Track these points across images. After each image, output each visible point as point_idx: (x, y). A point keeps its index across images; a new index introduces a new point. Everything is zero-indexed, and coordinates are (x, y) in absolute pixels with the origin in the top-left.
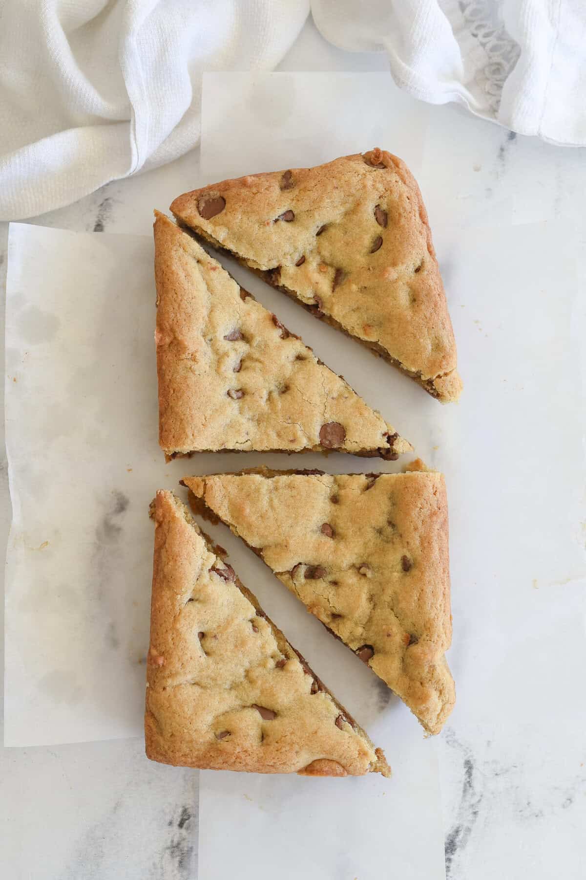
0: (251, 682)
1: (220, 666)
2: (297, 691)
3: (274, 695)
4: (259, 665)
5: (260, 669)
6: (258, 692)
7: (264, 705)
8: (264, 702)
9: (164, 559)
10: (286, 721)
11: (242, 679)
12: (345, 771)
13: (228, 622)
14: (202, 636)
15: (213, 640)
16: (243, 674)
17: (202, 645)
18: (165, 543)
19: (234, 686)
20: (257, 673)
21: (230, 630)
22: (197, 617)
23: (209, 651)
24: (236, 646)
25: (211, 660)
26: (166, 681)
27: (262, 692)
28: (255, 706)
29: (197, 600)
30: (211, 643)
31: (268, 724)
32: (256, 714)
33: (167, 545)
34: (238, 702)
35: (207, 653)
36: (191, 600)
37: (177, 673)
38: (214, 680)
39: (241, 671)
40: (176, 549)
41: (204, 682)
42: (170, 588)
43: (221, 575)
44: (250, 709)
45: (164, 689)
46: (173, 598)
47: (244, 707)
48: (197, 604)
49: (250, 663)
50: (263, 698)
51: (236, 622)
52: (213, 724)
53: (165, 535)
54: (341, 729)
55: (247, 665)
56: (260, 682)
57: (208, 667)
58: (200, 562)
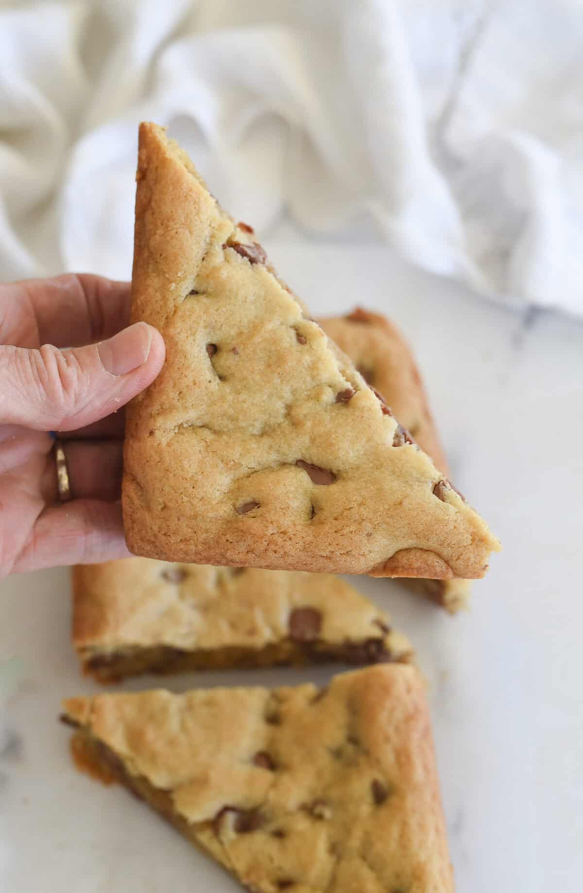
0: (296, 424)
1: (242, 397)
2: (369, 440)
3: (332, 445)
4: (309, 398)
5: (310, 404)
6: (306, 440)
7: (316, 462)
8: (316, 457)
9: (150, 227)
10: (351, 485)
11: (281, 420)
12: (450, 570)
13: (255, 327)
14: (214, 349)
15: (231, 356)
16: (283, 411)
17: (213, 365)
18: (150, 201)
19: (266, 432)
20: (303, 410)
21: (257, 339)
22: (204, 317)
23: (225, 374)
24: (269, 366)
25: (227, 388)
26: (155, 421)
27: (313, 440)
28: (301, 463)
29: (204, 293)
30: (226, 360)
31: (321, 491)
32: (303, 477)
33: (153, 204)
34: (274, 457)
35: (222, 378)
36: (194, 293)
37: (172, 408)
38: (233, 419)
39: (279, 407)
40: (167, 209)
41: (217, 424)
42: (160, 273)
43: (244, 254)
44: (293, 468)
45: (152, 433)
46: (164, 288)
47: (284, 464)
48: (203, 299)
49: (294, 392)
50: (314, 451)
51: (269, 326)
52: (231, 491)
53: (151, 190)
54: (444, 501)
55: (288, 396)
56: (309, 424)
57: (223, 398)
58: (207, 232)
